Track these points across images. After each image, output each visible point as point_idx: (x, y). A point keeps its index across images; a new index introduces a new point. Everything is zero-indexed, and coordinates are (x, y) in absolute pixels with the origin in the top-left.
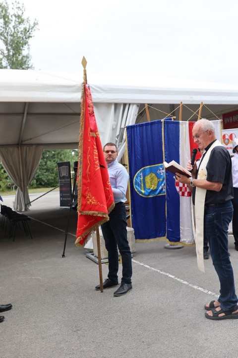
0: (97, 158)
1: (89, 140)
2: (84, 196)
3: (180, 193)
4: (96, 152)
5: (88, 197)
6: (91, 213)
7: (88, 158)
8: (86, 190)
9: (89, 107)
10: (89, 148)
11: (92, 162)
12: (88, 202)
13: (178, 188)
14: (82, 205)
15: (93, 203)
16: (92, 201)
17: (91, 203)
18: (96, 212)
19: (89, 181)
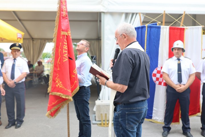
0: (66, 52)
1: (61, 38)
2: (54, 81)
3: (157, 82)
4: (66, 47)
5: (57, 82)
6: (58, 94)
7: (59, 51)
8: (56, 76)
9: (62, 11)
10: (61, 43)
11: (62, 54)
12: (57, 86)
13: (154, 79)
14: (52, 87)
15: (60, 86)
16: (59, 85)
17: (59, 86)
18: (62, 94)
19: (59, 69)
